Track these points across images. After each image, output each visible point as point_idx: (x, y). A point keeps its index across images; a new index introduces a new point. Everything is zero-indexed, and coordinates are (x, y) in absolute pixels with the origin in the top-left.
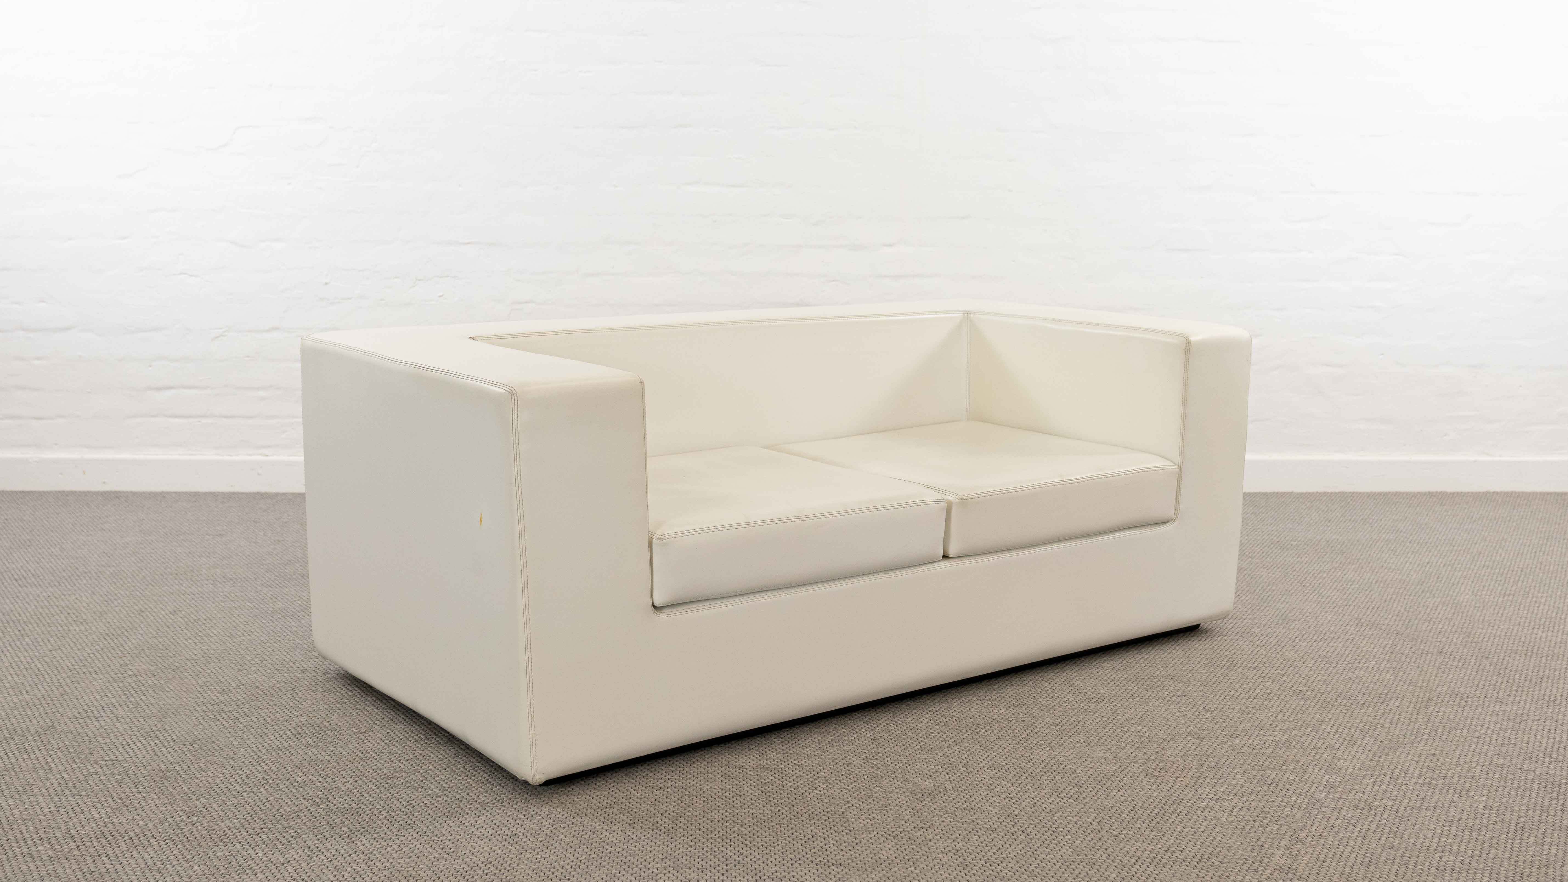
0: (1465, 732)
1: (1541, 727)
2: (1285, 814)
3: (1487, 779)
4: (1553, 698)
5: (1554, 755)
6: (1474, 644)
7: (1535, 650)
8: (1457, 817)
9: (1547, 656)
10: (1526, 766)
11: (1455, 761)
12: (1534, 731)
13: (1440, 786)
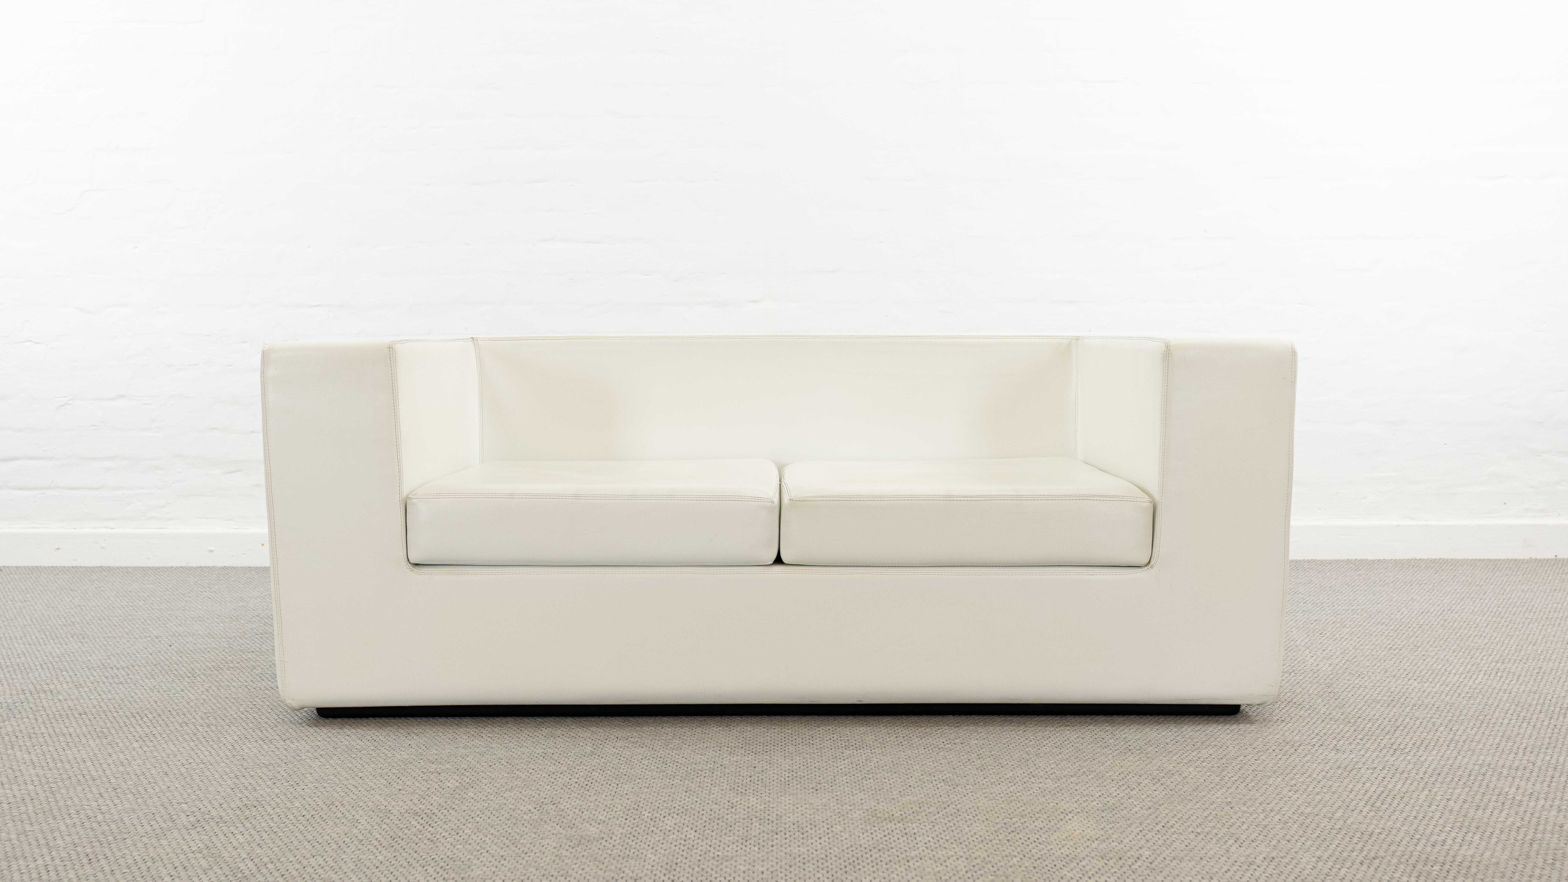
0: (1279, 780)
1: (1375, 775)
2: (1011, 864)
3: (1281, 829)
4: (1402, 747)
5: (1378, 804)
6: (1332, 695)
7: (1402, 700)
8: (1225, 868)
9: (1414, 705)
10: (1339, 814)
11: (1251, 809)
12: (1363, 779)
13: (1219, 836)
